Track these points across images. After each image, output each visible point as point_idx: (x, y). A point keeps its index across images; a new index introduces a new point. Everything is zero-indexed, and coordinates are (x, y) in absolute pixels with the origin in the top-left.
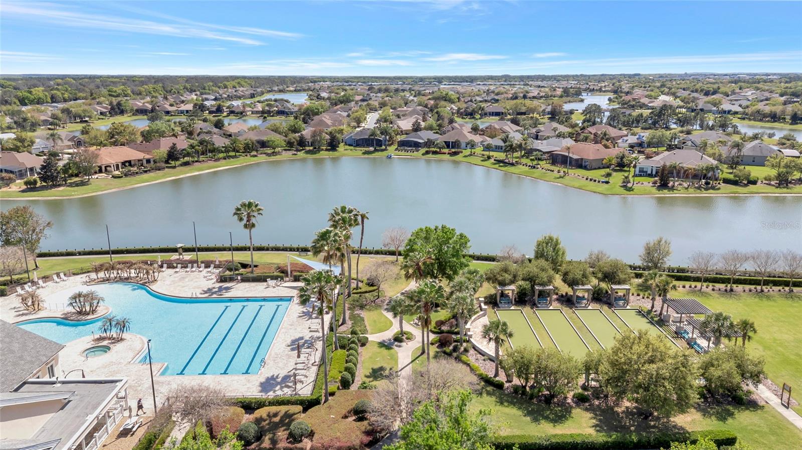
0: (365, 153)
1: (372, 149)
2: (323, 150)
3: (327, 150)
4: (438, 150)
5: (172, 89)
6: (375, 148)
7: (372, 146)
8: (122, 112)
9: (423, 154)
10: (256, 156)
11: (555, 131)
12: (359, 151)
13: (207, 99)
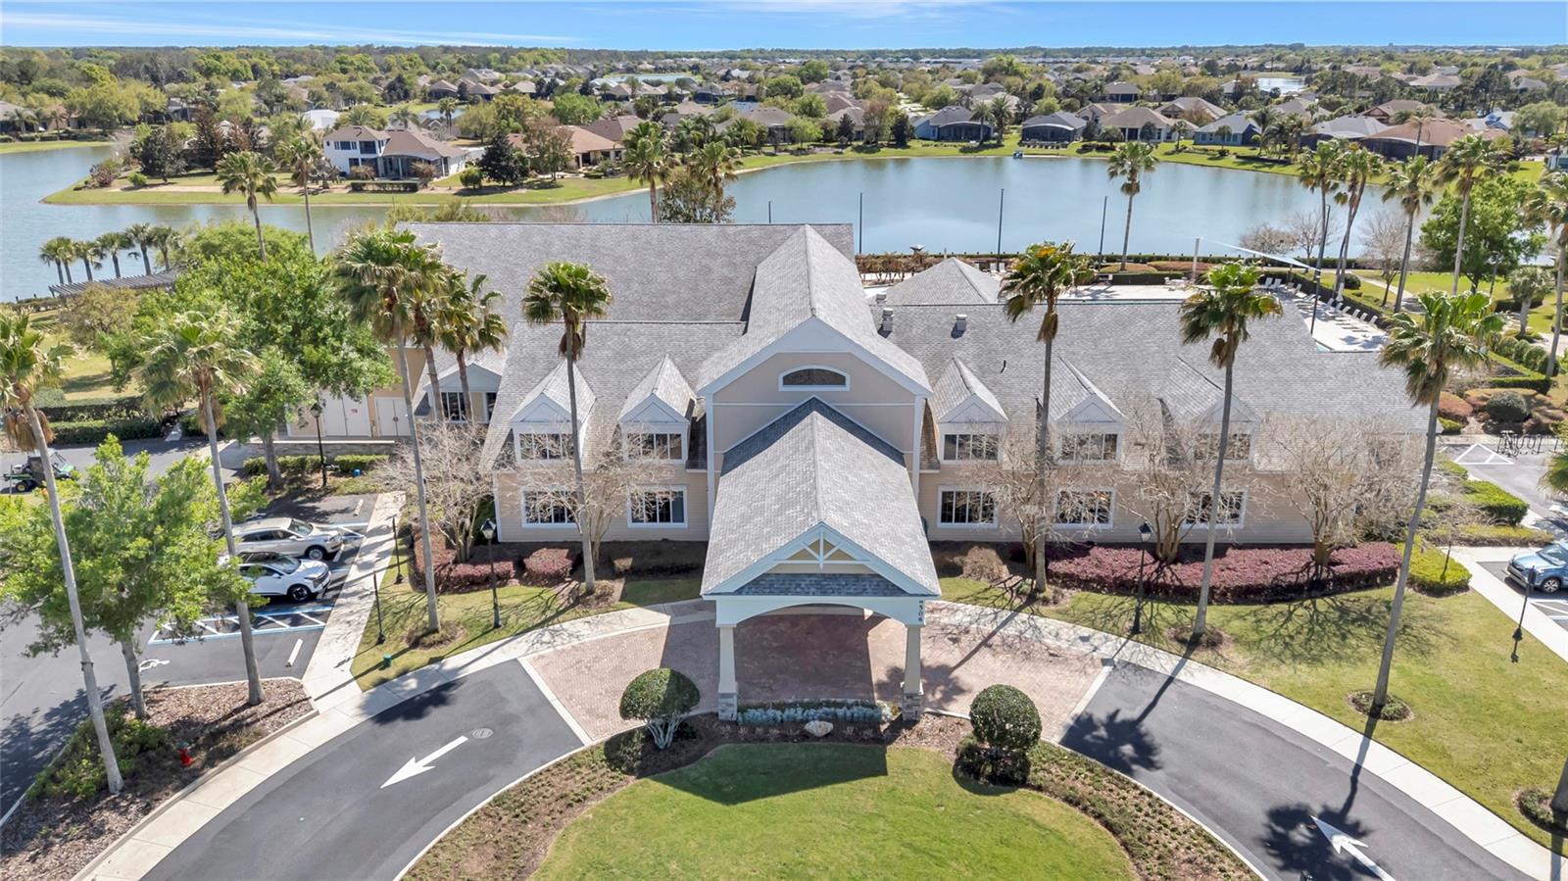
0: (965, 150)
1: (973, 143)
2: (883, 146)
3: (889, 146)
4: (1108, 144)
5: (438, 64)
6: (981, 143)
7: (976, 138)
8: (406, 96)
9: (1079, 151)
10: (773, 155)
11: (1312, 113)
12: (951, 149)
13: (520, 79)
